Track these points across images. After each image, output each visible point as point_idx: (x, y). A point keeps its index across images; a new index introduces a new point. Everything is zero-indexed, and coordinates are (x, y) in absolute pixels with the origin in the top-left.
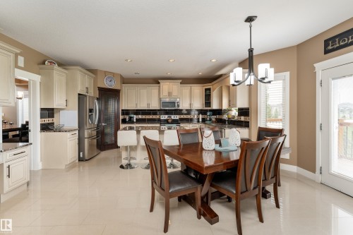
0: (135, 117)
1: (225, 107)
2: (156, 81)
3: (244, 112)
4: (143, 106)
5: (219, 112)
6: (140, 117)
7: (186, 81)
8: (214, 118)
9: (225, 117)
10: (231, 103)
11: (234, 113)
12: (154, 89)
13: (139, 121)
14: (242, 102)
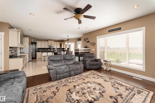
0: (40, 50)
1: (65, 48)
2: (47, 40)
3: (68, 49)
4: (43, 47)
5: (63, 49)
6: (42, 50)
7: (55, 41)
8: (62, 50)
9: (65, 50)
10: (66, 47)
11: (67, 49)
12: (46, 43)
13: (41, 51)
14: (68, 47)
